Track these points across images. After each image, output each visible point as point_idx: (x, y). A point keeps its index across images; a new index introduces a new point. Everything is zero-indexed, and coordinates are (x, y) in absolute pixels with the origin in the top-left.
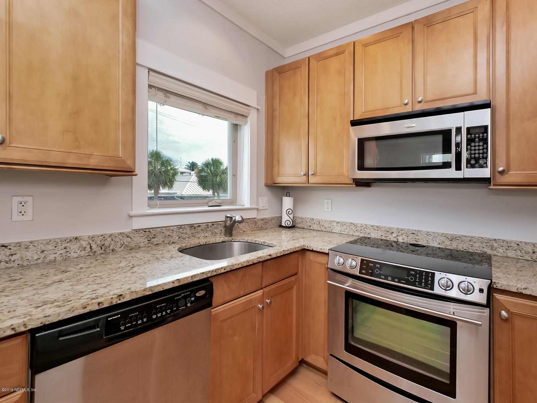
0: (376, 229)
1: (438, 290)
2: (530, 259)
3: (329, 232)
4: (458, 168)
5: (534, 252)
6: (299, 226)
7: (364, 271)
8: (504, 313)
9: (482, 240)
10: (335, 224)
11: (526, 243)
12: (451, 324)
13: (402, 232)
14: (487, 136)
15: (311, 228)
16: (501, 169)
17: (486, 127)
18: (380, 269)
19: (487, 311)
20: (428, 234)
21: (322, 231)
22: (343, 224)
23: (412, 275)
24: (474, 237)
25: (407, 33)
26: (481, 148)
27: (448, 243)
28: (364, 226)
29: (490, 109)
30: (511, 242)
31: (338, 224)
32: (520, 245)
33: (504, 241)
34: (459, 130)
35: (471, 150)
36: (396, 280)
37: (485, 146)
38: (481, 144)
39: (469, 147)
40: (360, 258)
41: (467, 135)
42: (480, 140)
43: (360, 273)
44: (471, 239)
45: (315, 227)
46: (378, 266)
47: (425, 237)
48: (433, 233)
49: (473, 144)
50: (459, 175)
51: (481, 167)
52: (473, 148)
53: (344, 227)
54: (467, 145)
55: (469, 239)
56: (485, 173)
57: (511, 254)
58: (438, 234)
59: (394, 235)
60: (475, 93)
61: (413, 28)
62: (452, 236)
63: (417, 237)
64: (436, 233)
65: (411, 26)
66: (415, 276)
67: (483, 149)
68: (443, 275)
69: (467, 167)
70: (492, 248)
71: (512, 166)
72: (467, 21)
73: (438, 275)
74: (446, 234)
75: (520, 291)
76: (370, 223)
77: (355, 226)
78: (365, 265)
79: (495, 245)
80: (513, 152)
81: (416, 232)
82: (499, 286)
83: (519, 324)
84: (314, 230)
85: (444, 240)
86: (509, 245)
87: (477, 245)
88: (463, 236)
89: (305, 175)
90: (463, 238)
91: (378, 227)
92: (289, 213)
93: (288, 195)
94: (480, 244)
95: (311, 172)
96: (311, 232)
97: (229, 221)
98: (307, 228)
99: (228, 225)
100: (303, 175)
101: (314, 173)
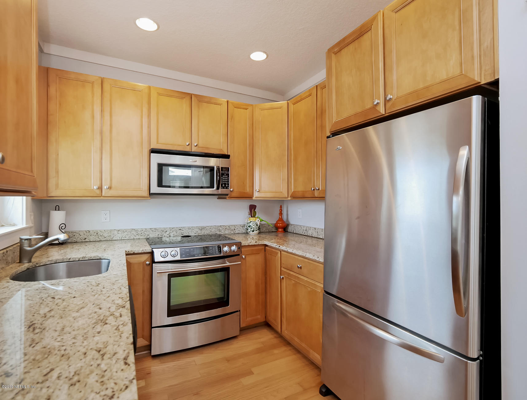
3: (110, 240)
4: (218, 188)
7: (184, 256)
8: (244, 256)
9: (215, 227)
10: (116, 232)
13: (173, 230)
14: (229, 172)
15: (87, 240)
16: (231, 190)
17: (228, 168)
20: (188, 228)
21: (101, 241)
22: (124, 231)
23: (211, 249)
24: (211, 226)
25: (188, 99)
27: (199, 232)
28: (144, 230)
31: (119, 232)
33: (224, 226)
34: (218, 168)
35: (223, 179)
37: (228, 178)
38: (227, 176)
41: (221, 171)
42: (226, 174)
43: (181, 257)
45: (92, 238)
47: (187, 231)
48: (192, 227)
49: (223, 176)
51: (227, 188)
53: (126, 233)
56: (228, 191)
58: (194, 227)
59: (167, 233)
60: (221, 149)
61: (191, 97)
62: (201, 227)
63: (182, 232)
69: (221, 188)
70: (220, 231)
71: (235, 188)
74: (199, 227)
76: (149, 226)
77: (136, 231)
81: (182, 229)
84: (90, 241)
85: (198, 230)
87: (213, 230)
88: (207, 226)
89: (98, 188)
90: (207, 227)
91: (155, 229)
92: (63, 228)
93: (57, 208)
94: (214, 230)
95: (105, 187)
96: (87, 244)
97: (26, 244)
98: (80, 241)
99: (29, 249)
100: (95, 187)
101: (110, 188)
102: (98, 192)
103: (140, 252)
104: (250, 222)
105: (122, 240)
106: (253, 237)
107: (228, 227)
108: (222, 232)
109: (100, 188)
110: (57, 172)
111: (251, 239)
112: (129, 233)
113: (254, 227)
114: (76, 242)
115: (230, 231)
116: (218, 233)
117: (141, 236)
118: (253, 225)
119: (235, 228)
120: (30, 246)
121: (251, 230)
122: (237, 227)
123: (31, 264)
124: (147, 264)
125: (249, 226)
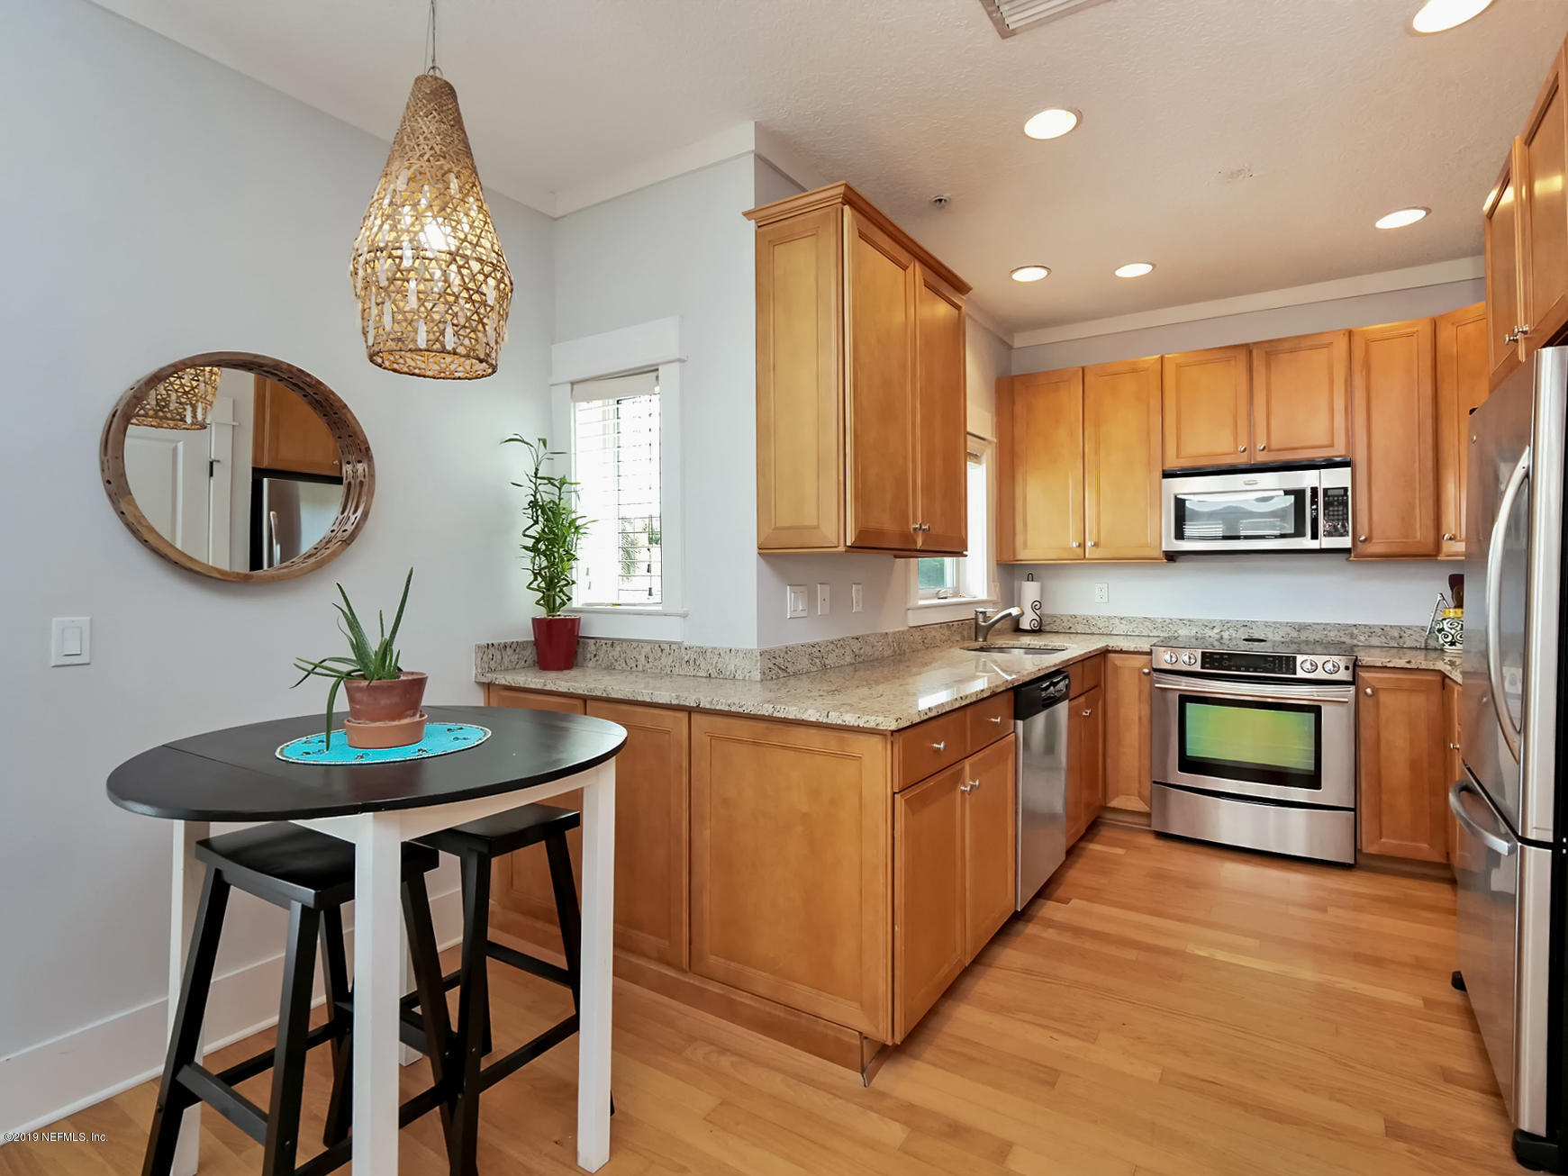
0: (1188, 623)
1: (1300, 674)
2: (1396, 645)
3: (1106, 634)
4: (1315, 536)
5: (1401, 637)
6: (1048, 628)
7: (1207, 666)
8: (1369, 691)
9: (1339, 627)
10: (1117, 621)
11: (1391, 626)
12: (1316, 710)
13: (1229, 625)
14: (1347, 499)
15: (1072, 630)
16: (1362, 538)
17: (1346, 489)
18: (1229, 660)
19: (1352, 688)
20: (1267, 625)
21: (1093, 634)
22: (1131, 621)
23: (1270, 661)
24: (1328, 624)
25: (1242, 356)
26: (1341, 513)
27: (1294, 634)
28: (1168, 621)
29: (1350, 469)
30: (1374, 626)
31: (1122, 621)
32: (1385, 629)
33: (1365, 626)
34: (1314, 491)
35: (1329, 515)
36: (1251, 670)
37: (1345, 511)
38: (1341, 508)
39: (1326, 511)
40: (1200, 651)
41: (1324, 498)
42: (1339, 504)
43: (1202, 668)
44: (1325, 626)
45: (1080, 629)
46: (1226, 656)
47: (1263, 630)
48: (1274, 623)
49: (1331, 509)
50: (1314, 545)
51: (1341, 535)
52: (1331, 513)
53: (1134, 625)
54: (1324, 509)
55: (1322, 627)
56: (1345, 542)
57: (1375, 641)
58: (1281, 624)
59: (1216, 631)
60: (1331, 445)
61: (1250, 352)
62: (1300, 624)
63: (1251, 631)
64: (1277, 622)
65: (1248, 349)
66: (1273, 662)
67: (1342, 515)
68: (1305, 657)
69: (1324, 535)
70: (1352, 636)
71: (1375, 534)
72: (1321, 356)
73: (1300, 658)
74: (1293, 623)
75: (1384, 664)
76: (1176, 615)
77: (1152, 621)
78: (1208, 659)
79: (1355, 632)
80: (1375, 517)
81: (1249, 624)
82: (1364, 663)
83: (1383, 697)
84: (1077, 633)
85: (1289, 631)
86: (1372, 630)
87: (1332, 634)
88: (1315, 624)
89: (1079, 546)
90: (1315, 626)
91: (1189, 621)
92: (1037, 607)
93: (1031, 578)
94: (1336, 633)
95: (1089, 544)
96: (1072, 636)
97: (981, 618)
98: (1063, 631)
99: (983, 624)
100: (1074, 545)
101: (1096, 545)
102: (1080, 551)
103: (1132, 650)
104: (1444, 619)
105: (1127, 635)
106: (1454, 659)
107: (1379, 632)
108: (1359, 641)
109: (1082, 545)
110: (1025, 524)
111: (1445, 663)
112: (1140, 625)
113: (1453, 631)
114: (1057, 632)
115: (1384, 640)
116: (1347, 640)
117: (1162, 631)
118: (1451, 629)
119: (1403, 634)
120: (985, 622)
121: (1447, 640)
122: (1409, 632)
123: (985, 643)
124: (1144, 673)
125: (1440, 631)
